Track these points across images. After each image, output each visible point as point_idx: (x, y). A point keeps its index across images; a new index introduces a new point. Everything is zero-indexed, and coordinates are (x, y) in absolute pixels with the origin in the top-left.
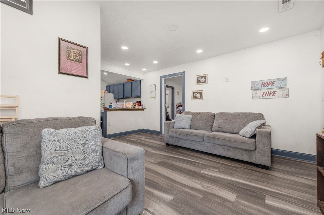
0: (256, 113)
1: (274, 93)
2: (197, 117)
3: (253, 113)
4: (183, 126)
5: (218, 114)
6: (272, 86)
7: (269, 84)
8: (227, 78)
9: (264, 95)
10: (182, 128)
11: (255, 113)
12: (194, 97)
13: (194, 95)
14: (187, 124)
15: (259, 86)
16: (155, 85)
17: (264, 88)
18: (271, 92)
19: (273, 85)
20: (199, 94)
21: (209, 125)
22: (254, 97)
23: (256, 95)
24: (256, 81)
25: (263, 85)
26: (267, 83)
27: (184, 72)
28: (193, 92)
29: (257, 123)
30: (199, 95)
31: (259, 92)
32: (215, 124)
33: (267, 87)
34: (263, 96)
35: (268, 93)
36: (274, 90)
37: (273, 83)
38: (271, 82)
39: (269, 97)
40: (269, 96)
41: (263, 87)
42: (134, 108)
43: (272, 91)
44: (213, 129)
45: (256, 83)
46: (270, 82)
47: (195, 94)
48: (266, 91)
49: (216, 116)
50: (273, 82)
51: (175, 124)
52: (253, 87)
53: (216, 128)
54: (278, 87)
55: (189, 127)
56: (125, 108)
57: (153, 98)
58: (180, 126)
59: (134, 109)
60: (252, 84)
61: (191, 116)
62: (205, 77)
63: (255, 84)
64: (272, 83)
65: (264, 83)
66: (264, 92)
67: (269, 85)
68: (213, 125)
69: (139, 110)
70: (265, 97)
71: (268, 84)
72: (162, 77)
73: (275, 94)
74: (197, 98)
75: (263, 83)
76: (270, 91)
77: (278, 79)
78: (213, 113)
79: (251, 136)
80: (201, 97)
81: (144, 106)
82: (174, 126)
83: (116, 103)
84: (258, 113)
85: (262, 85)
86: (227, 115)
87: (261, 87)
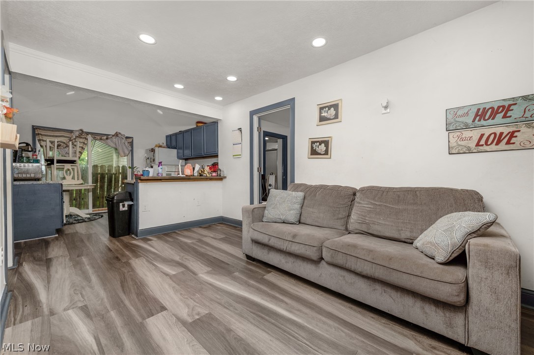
0: (459, 188)
1: (512, 135)
2: (315, 195)
3: (452, 190)
4: (283, 217)
5: (363, 190)
6: (505, 117)
7: (497, 113)
8: (385, 104)
9: (483, 142)
10: (280, 221)
11: (456, 190)
12: (314, 152)
13: (312, 147)
14: (292, 212)
15: (469, 120)
16: (240, 129)
17: (483, 122)
18: (501, 134)
19: (508, 115)
20: (323, 145)
21: (340, 216)
22: (453, 148)
23: (460, 143)
24: (459, 108)
25: (478, 118)
26: (490, 110)
27: (293, 99)
28: (312, 142)
29: (469, 220)
30: (322, 148)
31: (467, 134)
32: (354, 217)
33: (490, 122)
34: (478, 145)
35: (492, 136)
36: (511, 129)
37: (508, 110)
38: (504, 107)
39: (497, 147)
40: (497, 144)
41: (479, 120)
42: (201, 175)
43: (506, 130)
44: (351, 227)
45: (460, 113)
46: (499, 107)
47: (314, 146)
48: (487, 132)
49: (358, 194)
50: (510, 106)
51: (266, 212)
52: (450, 124)
53: (357, 226)
54: (524, 119)
55: (297, 220)
56: (181, 175)
57: (237, 156)
58: (277, 217)
59: (201, 177)
60: (450, 117)
61: (301, 194)
62: (336, 107)
63: (458, 114)
64: (505, 109)
65: (481, 111)
66: (482, 135)
67: (498, 115)
68: (349, 216)
69: (211, 179)
70: (485, 148)
71: (494, 112)
72: (252, 113)
73: (513, 139)
74: (320, 154)
75: (479, 110)
76: (498, 130)
77: (525, 98)
78: (353, 188)
79: (451, 258)
80: (326, 153)
81: (223, 171)
82: (263, 216)
83: (159, 166)
84: (467, 190)
85: (477, 115)
86: (385, 194)
87: (474, 121)
